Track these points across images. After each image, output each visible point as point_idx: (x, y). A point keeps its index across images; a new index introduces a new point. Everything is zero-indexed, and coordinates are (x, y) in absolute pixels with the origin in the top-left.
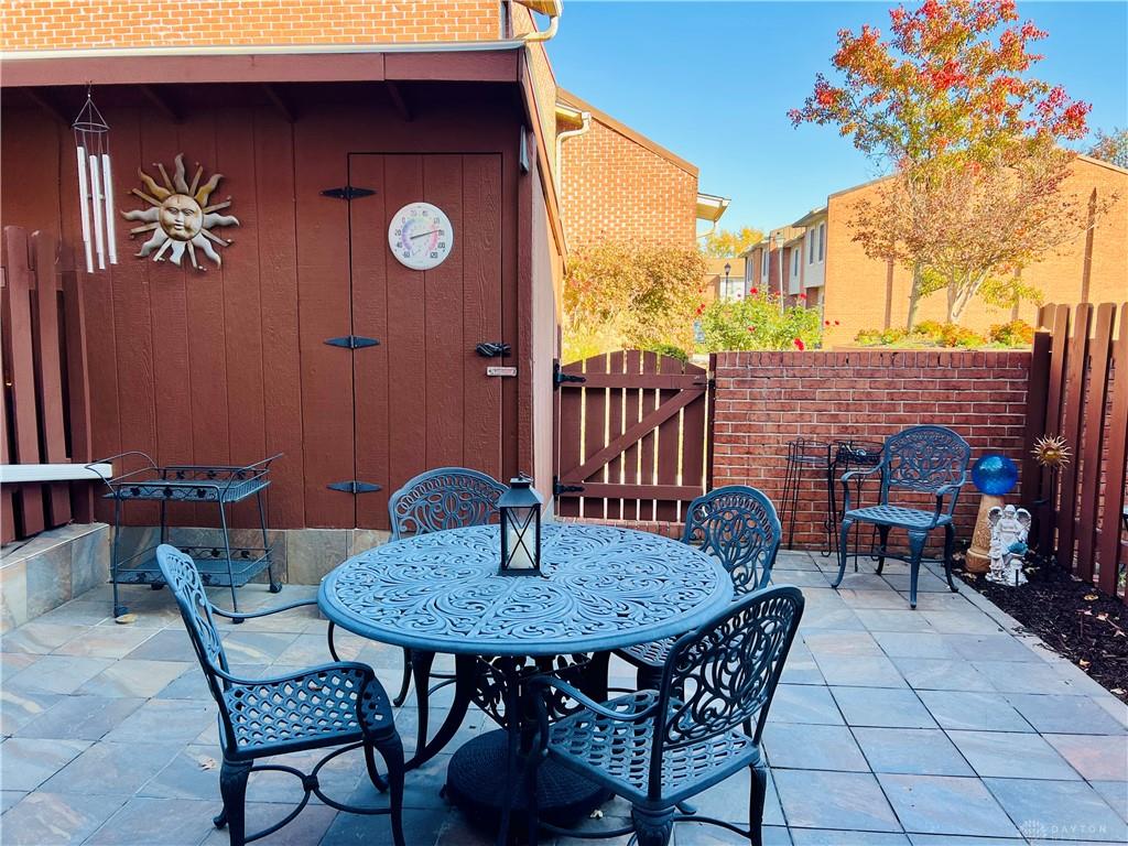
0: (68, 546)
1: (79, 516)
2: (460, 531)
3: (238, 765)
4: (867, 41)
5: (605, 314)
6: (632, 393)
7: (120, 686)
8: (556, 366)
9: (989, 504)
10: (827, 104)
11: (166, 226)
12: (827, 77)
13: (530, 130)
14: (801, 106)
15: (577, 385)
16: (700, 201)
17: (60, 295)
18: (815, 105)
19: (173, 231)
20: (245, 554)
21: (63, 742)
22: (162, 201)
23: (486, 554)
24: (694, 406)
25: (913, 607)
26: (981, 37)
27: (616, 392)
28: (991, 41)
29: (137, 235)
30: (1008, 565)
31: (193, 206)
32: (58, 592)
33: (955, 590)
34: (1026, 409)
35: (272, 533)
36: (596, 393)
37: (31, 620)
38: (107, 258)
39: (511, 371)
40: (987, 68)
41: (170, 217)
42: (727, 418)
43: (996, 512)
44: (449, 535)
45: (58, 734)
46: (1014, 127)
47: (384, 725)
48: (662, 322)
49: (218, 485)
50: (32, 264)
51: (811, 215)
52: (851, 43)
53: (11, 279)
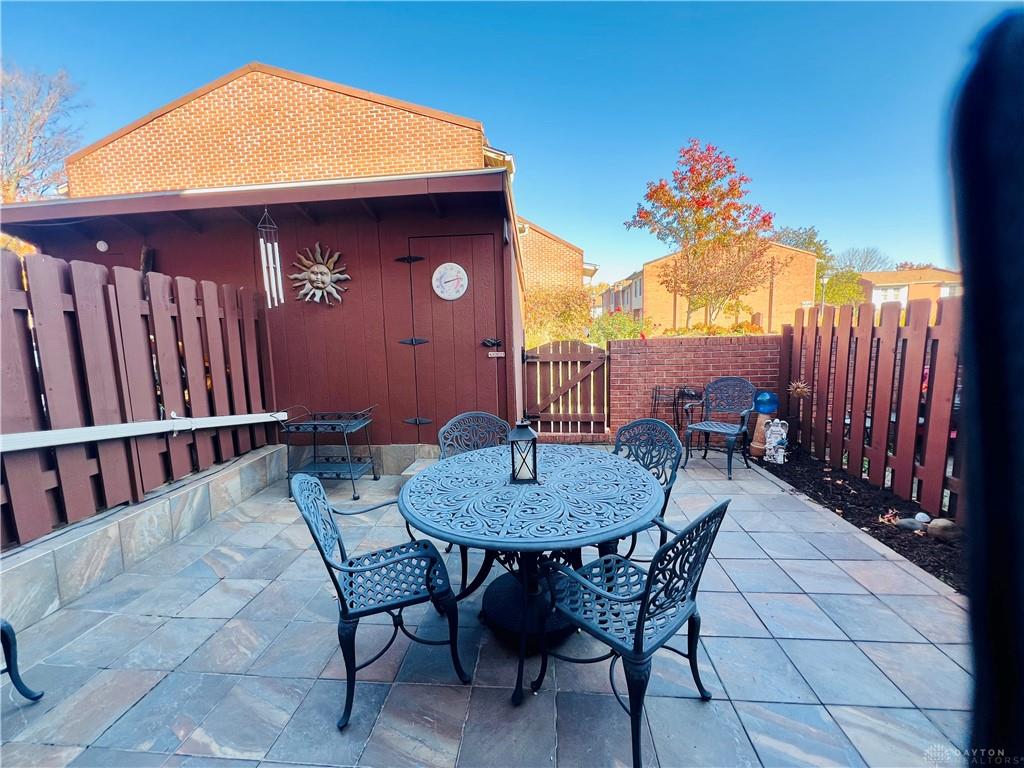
0: (264, 458)
1: (270, 441)
2: (481, 451)
3: (348, 622)
4: (662, 187)
5: (541, 323)
6: (565, 363)
7: (288, 541)
8: (523, 351)
9: (763, 419)
10: (643, 218)
11: (312, 282)
12: (643, 204)
13: (508, 219)
14: (631, 220)
15: (535, 360)
16: (585, 266)
17: (256, 322)
18: (638, 218)
19: (315, 285)
20: (359, 459)
21: (254, 581)
22: (309, 268)
23: (501, 467)
24: (599, 370)
25: (730, 479)
26: (718, 183)
27: (556, 364)
28: (723, 184)
29: (296, 287)
30: (777, 452)
31: (326, 270)
32: (259, 484)
33: (749, 467)
34: (779, 366)
35: (373, 447)
36: (545, 364)
37: (243, 501)
38: (279, 301)
39: (502, 354)
40: (722, 197)
41: (313, 277)
42: (617, 376)
43: (768, 423)
44: (476, 454)
45: (251, 576)
46: (737, 226)
47: (444, 589)
48: (570, 327)
49: (342, 423)
50: (239, 305)
51: (635, 274)
52: (654, 189)
53: (227, 313)
